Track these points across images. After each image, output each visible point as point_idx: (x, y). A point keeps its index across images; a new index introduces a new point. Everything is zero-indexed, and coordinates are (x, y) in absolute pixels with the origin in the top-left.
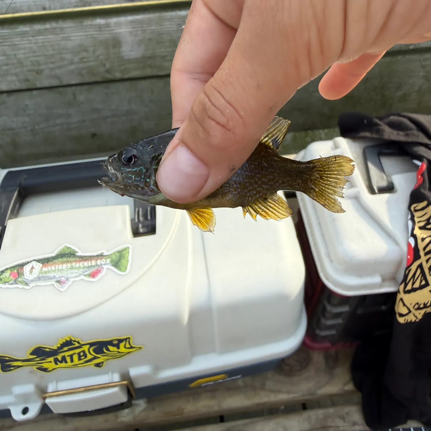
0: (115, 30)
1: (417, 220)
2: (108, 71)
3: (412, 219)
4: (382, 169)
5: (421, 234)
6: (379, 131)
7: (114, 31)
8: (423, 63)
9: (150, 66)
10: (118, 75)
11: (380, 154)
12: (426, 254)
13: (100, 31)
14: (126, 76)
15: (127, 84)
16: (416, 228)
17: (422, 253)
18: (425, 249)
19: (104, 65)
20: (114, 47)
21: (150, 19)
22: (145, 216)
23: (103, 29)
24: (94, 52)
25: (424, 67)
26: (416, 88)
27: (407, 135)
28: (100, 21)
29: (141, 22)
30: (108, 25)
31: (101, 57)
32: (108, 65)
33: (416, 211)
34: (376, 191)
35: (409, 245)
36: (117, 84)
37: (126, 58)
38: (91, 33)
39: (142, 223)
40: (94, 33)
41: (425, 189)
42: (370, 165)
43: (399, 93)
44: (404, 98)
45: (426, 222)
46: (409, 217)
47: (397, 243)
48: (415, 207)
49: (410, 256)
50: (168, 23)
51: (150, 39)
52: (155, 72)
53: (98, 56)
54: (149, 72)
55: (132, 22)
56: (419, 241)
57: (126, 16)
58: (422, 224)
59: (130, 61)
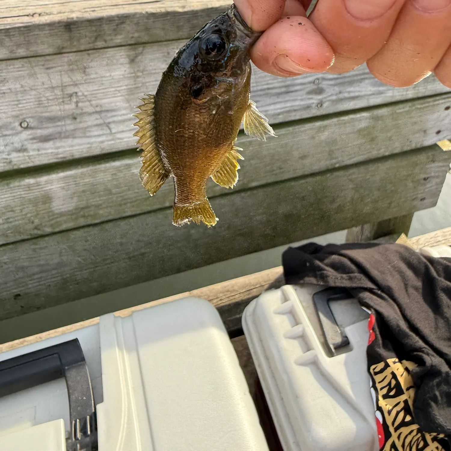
0: (46, 187)
1: (379, 386)
2: (36, 228)
3: (374, 386)
4: (334, 321)
5: (386, 405)
6: (323, 277)
7: (45, 189)
8: (350, 177)
9: (84, 216)
10: (48, 230)
11: (329, 300)
12: (396, 429)
13: (30, 190)
14: (57, 230)
15: (58, 237)
16: (380, 398)
17: (392, 429)
18: (393, 424)
19: (33, 222)
20: (44, 203)
21: (82, 173)
22: (84, 430)
23: (31, 188)
24: (21, 210)
25: (351, 180)
26: (349, 199)
27: (350, 279)
28: (30, 181)
29: (74, 177)
30: (38, 184)
31: (29, 215)
32: (37, 221)
33: (376, 373)
34: (333, 350)
35: (377, 420)
36: (47, 239)
37: (57, 212)
38: (19, 193)
39: (81, 444)
40: (23, 193)
41: (379, 348)
42: (321, 316)
43: (335, 206)
44: (340, 209)
45: (387, 388)
46: (371, 384)
47: (364, 419)
48: (374, 369)
49: (381, 435)
50: (102, 174)
51: (84, 191)
52: (89, 222)
53: (26, 214)
54: (82, 222)
55: (64, 177)
56: (386, 415)
57: (58, 173)
58: (385, 391)
59: (62, 214)
